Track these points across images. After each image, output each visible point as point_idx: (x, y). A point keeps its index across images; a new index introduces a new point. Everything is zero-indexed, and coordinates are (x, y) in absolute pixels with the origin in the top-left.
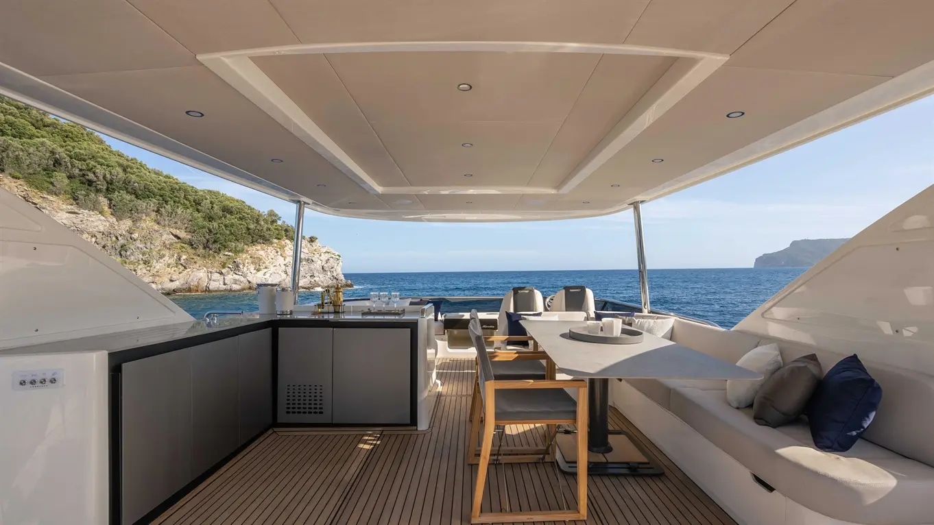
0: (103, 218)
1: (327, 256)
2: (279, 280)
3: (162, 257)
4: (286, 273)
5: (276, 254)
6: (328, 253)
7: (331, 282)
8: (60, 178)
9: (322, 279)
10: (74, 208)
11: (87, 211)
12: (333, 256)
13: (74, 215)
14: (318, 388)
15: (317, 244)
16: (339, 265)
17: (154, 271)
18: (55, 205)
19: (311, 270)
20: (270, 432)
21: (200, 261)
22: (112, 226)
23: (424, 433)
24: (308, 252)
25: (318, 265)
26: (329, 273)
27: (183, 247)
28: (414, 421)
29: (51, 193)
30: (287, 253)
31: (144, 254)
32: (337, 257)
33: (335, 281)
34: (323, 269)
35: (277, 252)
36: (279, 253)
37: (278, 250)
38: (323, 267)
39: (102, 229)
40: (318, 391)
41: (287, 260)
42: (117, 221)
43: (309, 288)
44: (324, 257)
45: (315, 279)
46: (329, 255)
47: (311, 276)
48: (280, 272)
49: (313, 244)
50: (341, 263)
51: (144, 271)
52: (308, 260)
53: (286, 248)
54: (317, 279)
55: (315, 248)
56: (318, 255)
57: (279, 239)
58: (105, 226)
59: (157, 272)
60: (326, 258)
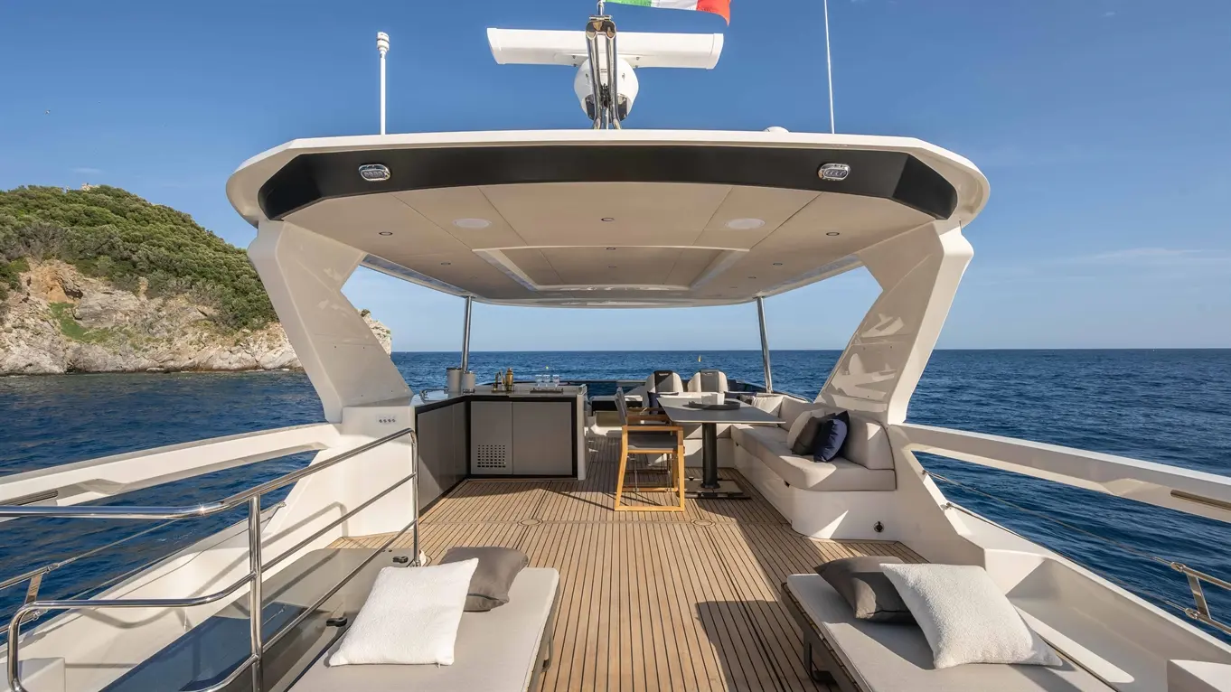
0: (134, 297)
3: (185, 334)
8: (104, 261)
10: (109, 289)
11: (120, 291)
13: (108, 295)
14: (502, 447)
17: (174, 349)
18: (95, 286)
20: (466, 481)
21: (219, 338)
22: (142, 305)
23: (583, 481)
27: (206, 324)
28: (575, 474)
29: (94, 276)
31: (169, 331)
39: (132, 308)
40: (502, 450)
42: (148, 299)
51: (165, 348)
58: (136, 305)
59: (178, 349)
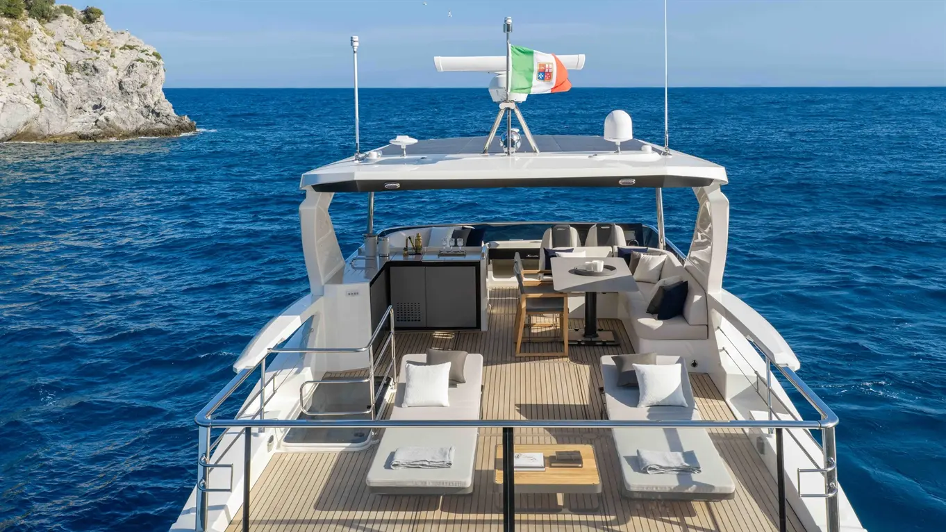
1: (131, 56)
2: (24, 119)
4: (39, 102)
5: (9, 55)
6: (131, 48)
7: (143, 120)
9: (123, 116)
12: (143, 56)
14: (417, 305)
15: (102, 27)
16: (158, 78)
19: (95, 93)
23: (486, 332)
24: (83, 48)
25: (109, 78)
26: (136, 99)
28: (479, 326)
30: (36, 51)
32: (153, 59)
33: (152, 117)
34: (121, 88)
35: (12, 50)
36: (17, 53)
37: (15, 44)
38: (120, 83)
41: (37, 70)
43: (94, 137)
44: (123, 59)
45: (106, 114)
46: (134, 55)
47: (95, 107)
48: (25, 100)
49: (92, 25)
50: (162, 73)
52: (85, 67)
53: (33, 40)
54: (111, 115)
55: (98, 36)
56: (107, 56)
57: (11, 16)
60: (128, 63)
